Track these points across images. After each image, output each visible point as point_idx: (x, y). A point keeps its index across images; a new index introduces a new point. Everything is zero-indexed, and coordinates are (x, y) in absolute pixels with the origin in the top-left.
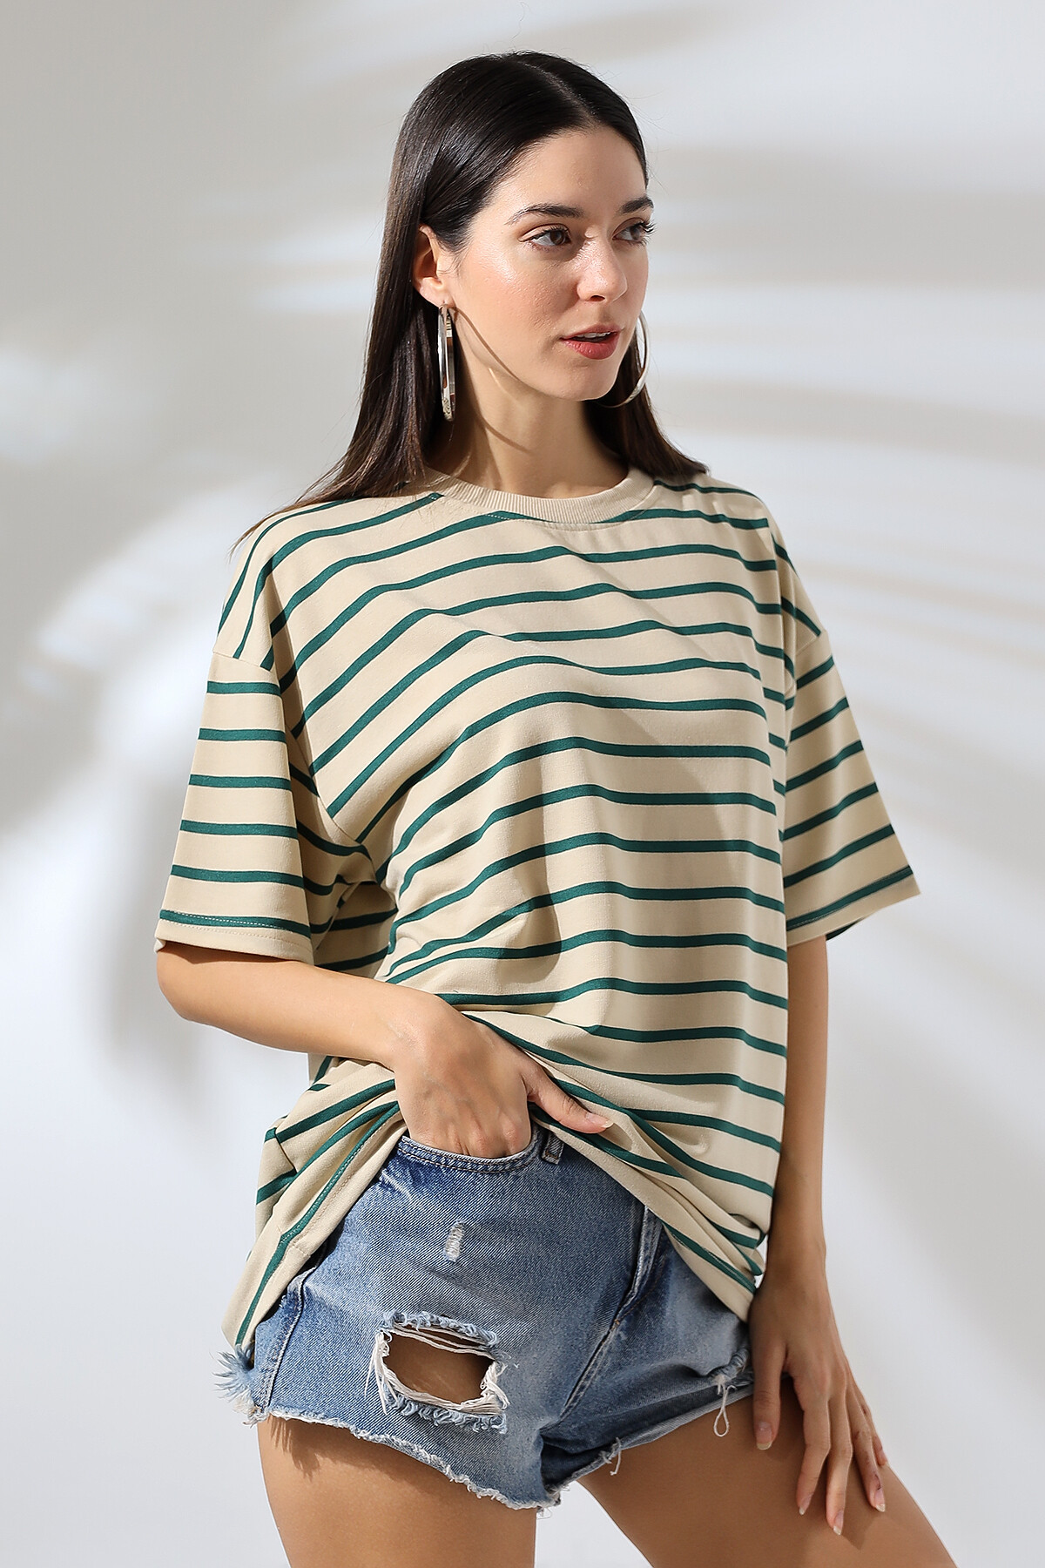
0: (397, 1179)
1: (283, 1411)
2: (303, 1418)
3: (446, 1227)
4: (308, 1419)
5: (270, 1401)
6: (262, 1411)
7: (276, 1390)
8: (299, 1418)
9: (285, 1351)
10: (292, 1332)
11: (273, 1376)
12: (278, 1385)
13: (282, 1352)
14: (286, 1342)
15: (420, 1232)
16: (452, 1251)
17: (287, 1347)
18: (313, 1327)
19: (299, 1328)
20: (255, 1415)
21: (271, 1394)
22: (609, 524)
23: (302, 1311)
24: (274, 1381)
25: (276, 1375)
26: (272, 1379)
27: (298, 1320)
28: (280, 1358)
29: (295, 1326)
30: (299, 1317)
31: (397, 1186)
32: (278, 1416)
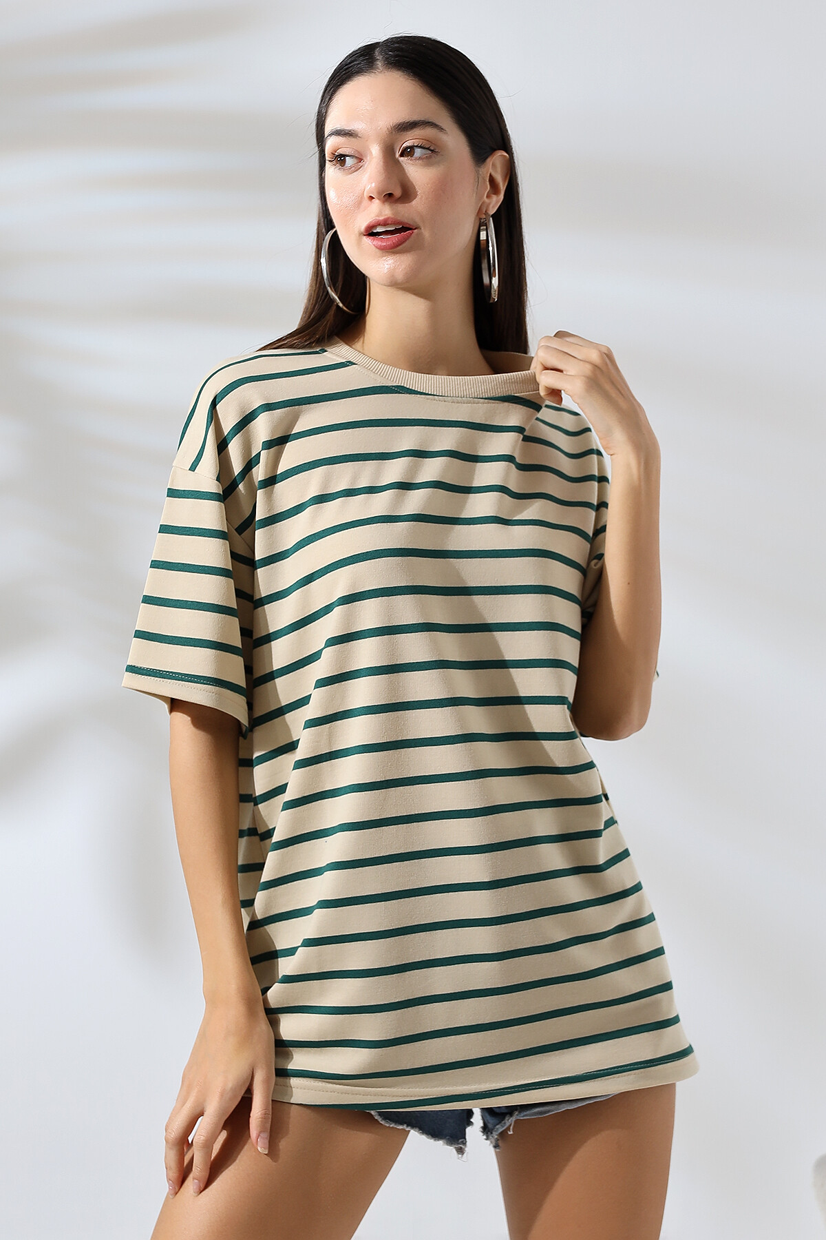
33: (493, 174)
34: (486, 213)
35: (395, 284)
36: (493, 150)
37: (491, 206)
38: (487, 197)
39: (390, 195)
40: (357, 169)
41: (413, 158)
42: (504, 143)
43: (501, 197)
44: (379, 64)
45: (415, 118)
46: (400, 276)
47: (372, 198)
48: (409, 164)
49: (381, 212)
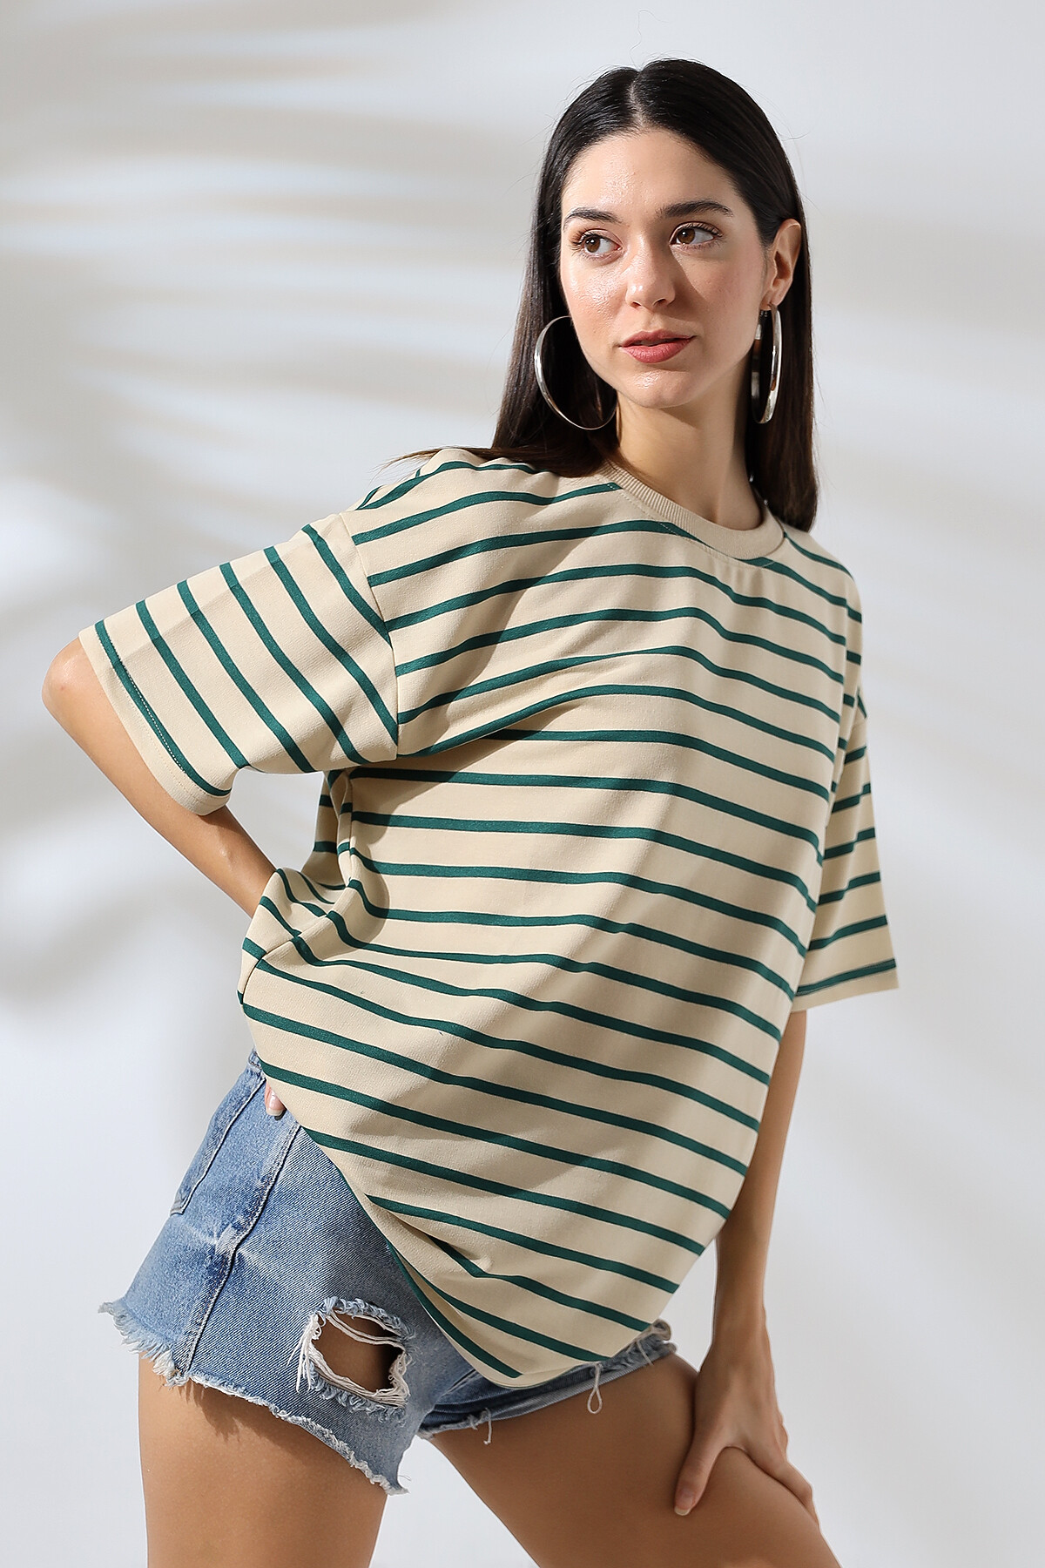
1: (203, 1378)
2: (223, 1389)
4: (227, 1390)
5: (190, 1365)
6: (182, 1374)
7: (199, 1355)
8: (219, 1389)
9: (209, 1315)
10: (217, 1297)
11: (196, 1340)
12: (200, 1349)
13: (206, 1316)
14: (211, 1306)
17: (211, 1312)
18: (239, 1295)
19: (225, 1294)
20: (174, 1378)
21: (193, 1358)
23: (229, 1275)
24: (197, 1346)
25: (199, 1339)
26: (195, 1343)
27: (224, 1284)
28: (204, 1323)
29: (221, 1291)
30: (225, 1282)
32: (197, 1382)
33: (780, 252)
34: (771, 305)
35: (660, 406)
36: (782, 220)
37: (777, 295)
38: (774, 284)
39: (661, 302)
40: (613, 259)
41: (693, 244)
42: (795, 210)
43: (791, 279)
44: (639, 117)
45: (694, 197)
46: (668, 394)
47: (636, 305)
48: (683, 254)
49: (649, 323)
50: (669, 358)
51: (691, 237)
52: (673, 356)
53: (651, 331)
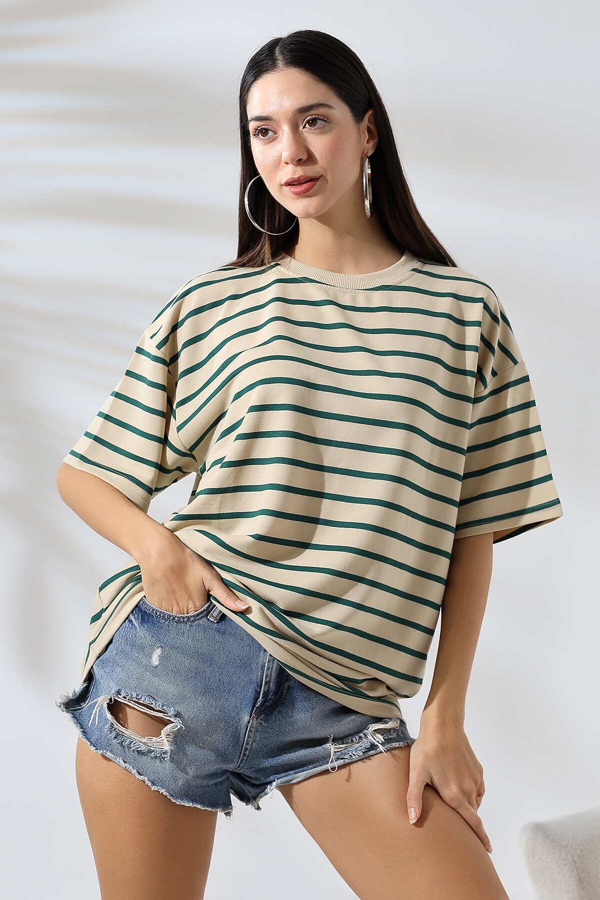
0: (135, 618)
3: (153, 647)
15: (142, 648)
16: (155, 661)
22: (368, 291)
31: (134, 622)
33: (370, 126)
37: (369, 150)
38: (367, 143)
39: (300, 160)
40: (274, 139)
41: (316, 127)
44: (280, 63)
45: (311, 102)
46: (311, 210)
47: (287, 163)
48: (309, 133)
49: (294, 173)
50: (308, 191)
51: (315, 123)
52: (311, 189)
53: (296, 177)
